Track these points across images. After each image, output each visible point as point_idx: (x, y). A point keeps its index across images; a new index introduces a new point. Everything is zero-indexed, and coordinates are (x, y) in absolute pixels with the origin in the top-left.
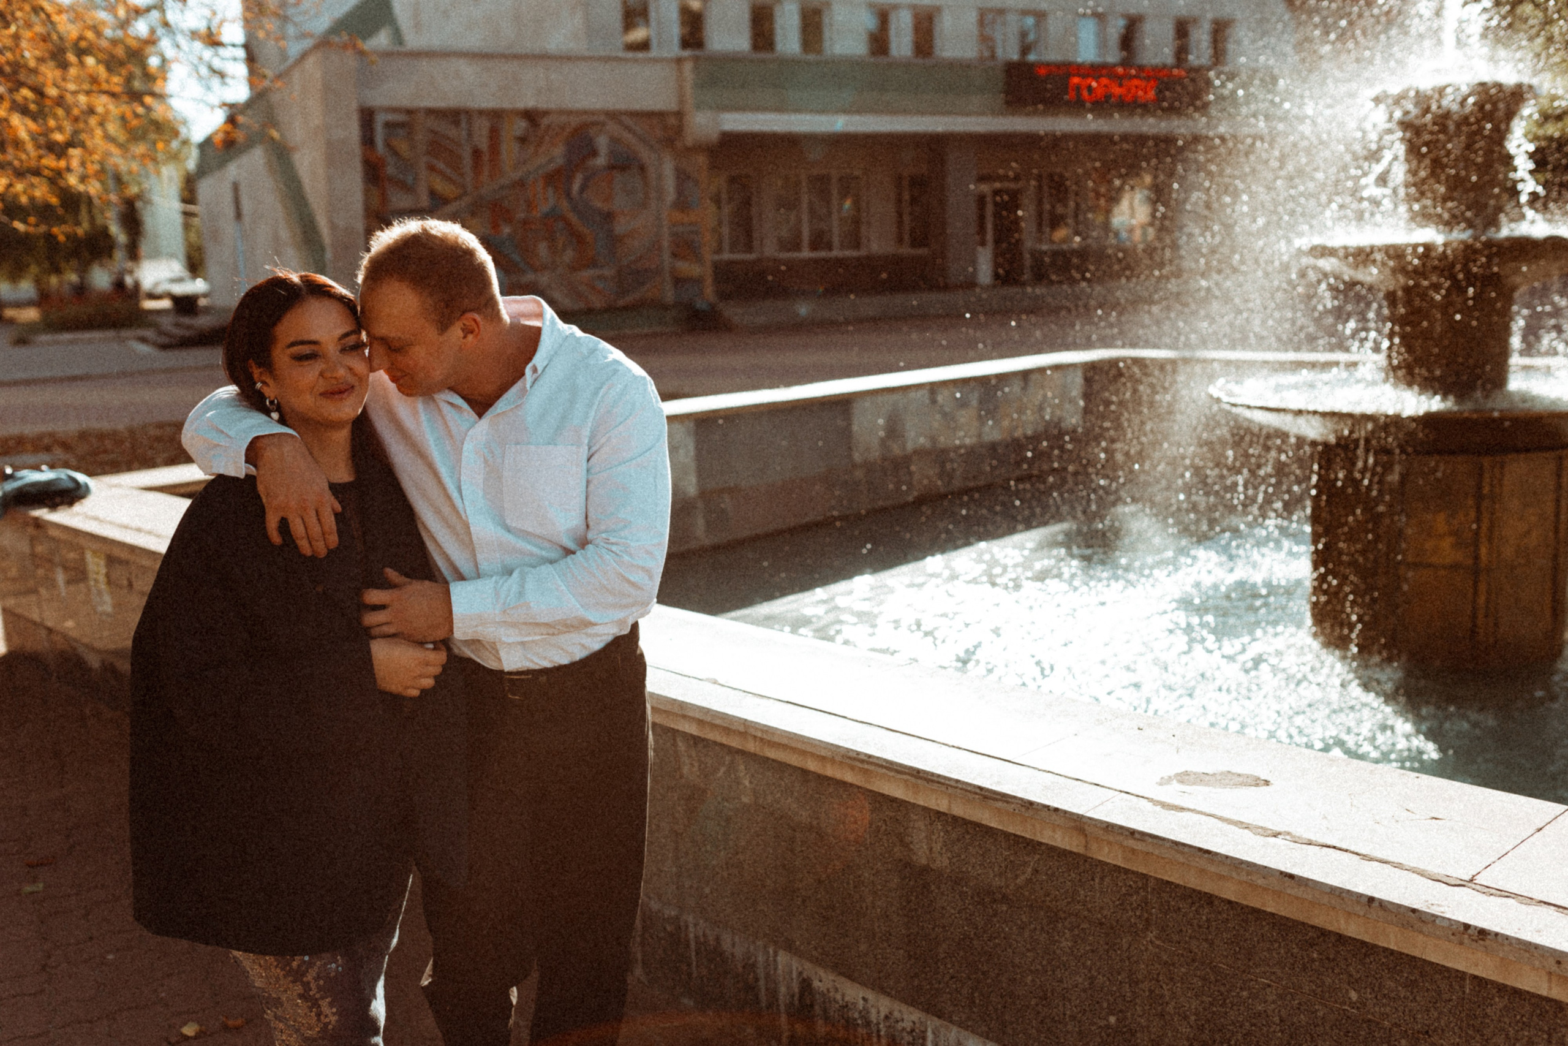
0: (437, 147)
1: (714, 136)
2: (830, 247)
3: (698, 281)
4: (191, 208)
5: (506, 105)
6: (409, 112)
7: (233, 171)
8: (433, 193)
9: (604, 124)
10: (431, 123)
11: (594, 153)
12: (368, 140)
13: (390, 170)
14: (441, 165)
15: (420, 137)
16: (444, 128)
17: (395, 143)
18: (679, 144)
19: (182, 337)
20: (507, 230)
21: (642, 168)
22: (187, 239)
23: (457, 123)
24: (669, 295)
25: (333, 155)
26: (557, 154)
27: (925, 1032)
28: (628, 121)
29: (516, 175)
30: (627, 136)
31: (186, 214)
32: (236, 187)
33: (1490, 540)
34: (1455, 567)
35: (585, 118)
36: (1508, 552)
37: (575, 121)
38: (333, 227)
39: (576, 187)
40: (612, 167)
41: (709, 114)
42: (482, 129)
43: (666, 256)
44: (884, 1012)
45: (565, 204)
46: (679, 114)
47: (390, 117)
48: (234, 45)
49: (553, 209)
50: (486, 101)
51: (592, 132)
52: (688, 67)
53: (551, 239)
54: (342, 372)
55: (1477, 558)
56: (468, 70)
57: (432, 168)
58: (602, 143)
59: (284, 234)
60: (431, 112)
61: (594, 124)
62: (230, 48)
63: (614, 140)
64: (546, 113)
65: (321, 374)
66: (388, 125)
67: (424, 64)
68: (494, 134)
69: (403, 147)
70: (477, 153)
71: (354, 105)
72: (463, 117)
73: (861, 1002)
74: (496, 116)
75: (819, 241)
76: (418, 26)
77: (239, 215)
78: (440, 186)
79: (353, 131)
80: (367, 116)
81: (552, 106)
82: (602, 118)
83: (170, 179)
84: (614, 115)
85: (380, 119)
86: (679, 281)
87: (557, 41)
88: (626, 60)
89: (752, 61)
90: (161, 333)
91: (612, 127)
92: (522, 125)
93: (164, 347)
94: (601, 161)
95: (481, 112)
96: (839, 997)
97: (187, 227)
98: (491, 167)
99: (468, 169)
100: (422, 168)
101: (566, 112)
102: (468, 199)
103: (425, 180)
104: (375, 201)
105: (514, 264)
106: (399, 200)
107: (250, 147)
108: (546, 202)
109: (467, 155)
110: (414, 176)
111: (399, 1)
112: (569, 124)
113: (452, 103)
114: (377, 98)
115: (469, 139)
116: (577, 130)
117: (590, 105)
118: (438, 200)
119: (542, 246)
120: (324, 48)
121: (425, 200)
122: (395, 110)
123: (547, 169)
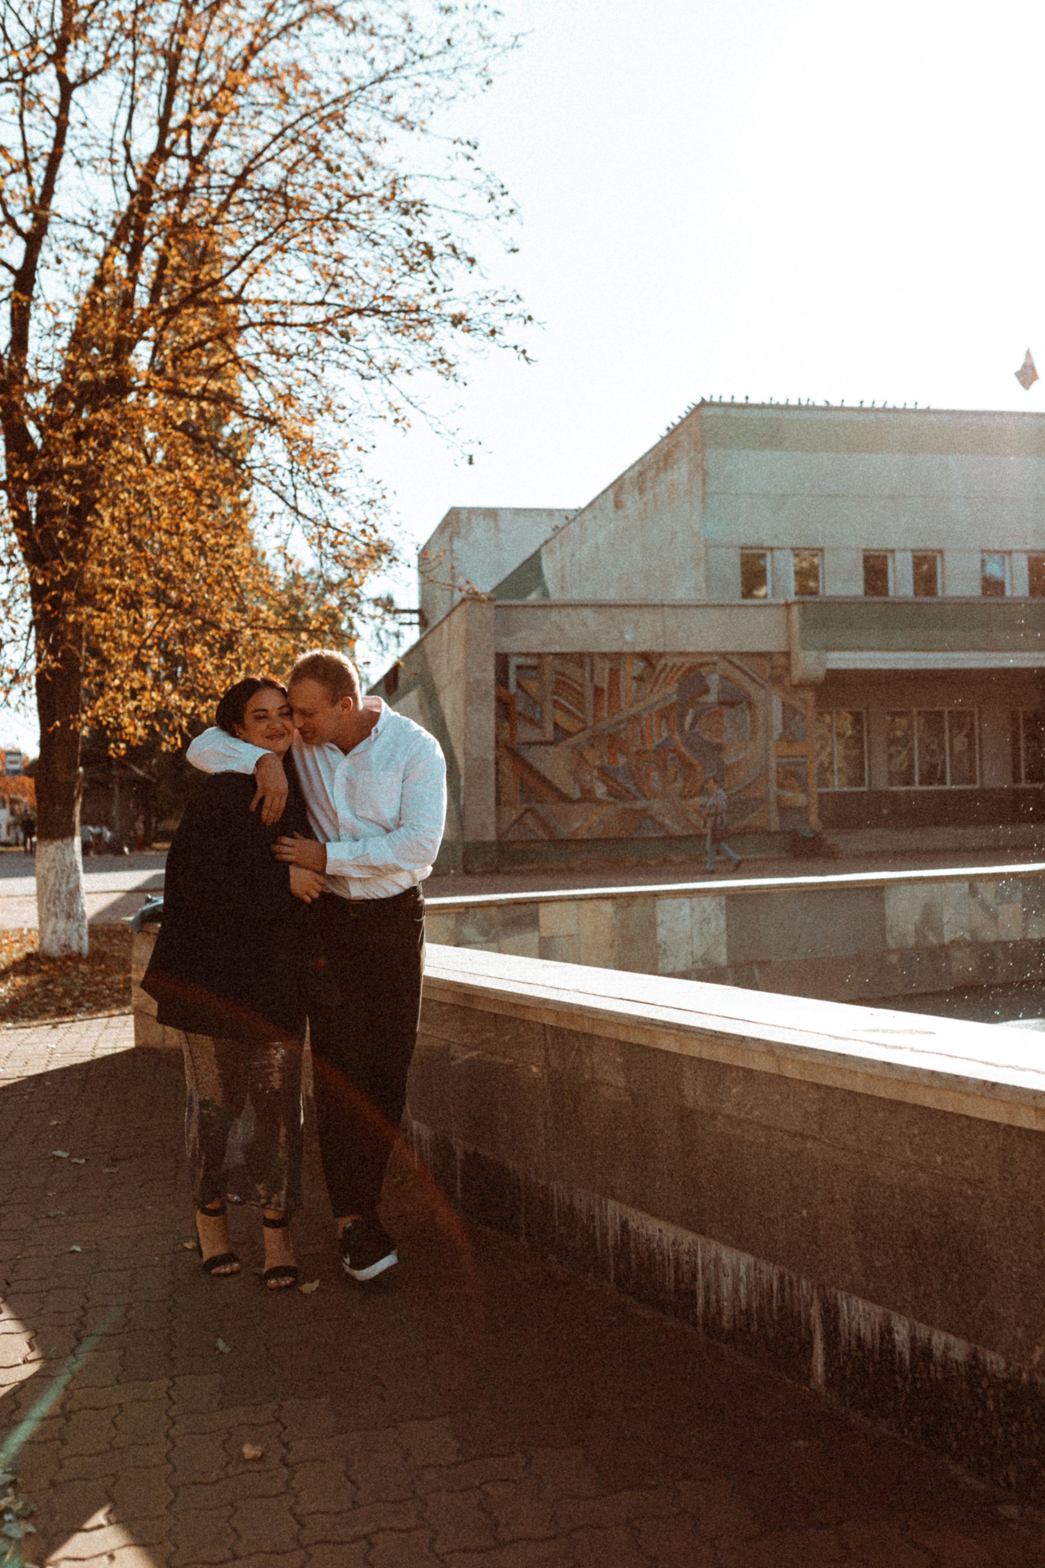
0: (562, 684)
1: (821, 673)
2: (942, 781)
3: (803, 810)
5: (625, 648)
6: (539, 656)
8: (557, 726)
9: (715, 664)
10: (558, 664)
11: (707, 691)
12: (502, 680)
13: (520, 707)
14: (562, 701)
15: (549, 677)
16: (570, 669)
17: (526, 683)
18: (786, 682)
20: (622, 760)
21: (750, 705)
23: (581, 666)
24: (775, 822)
25: (471, 693)
26: (671, 691)
27: (696, 1251)
28: (737, 661)
29: (633, 711)
30: (737, 675)
35: (699, 660)
37: (689, 661)
38: (466, 753)
39: (689, 719)
40: (721, 703)
41: (814, 653)
42: (604, 669)
43: (774, 788)
44: (672, 1238)
45: (677, 737)
46: (788, 654)
47: (522, 661)
48: (410, 612)
49: (666, 741)
50: (608, 645)
51: (704, 671)
52: (795, 610)
53: (663, 769)
54: (278, 726)
56: (592, 619)
57: (556, 703)
58: (713, 681)
60: (557, 655)
61: (702, 665)
62: (406, 615)
63: (724, 678)
64: (661, 655)
65: (268, 726)
66: (519, 667)
67: (554, 615)
68: (614, 673)
69: (532, 687)
70: (598, 691)
71: (492, 650)
72: (587, 660)
73: (658, 1234)
74: (617, 657)
75: (932, 775)
76: (562, 584)
78: (564, 721)
79: (490, 675)
80: (502, 660)
81: (668, 649)
82: (716, 658)
84: (724, 656)
85: (514, 662)
86: (784, 809)
87: (681, 594)
88: (741, 606)
89: (865, 603)
91: (723, 665)
92: (639, 666)
94: (712, 697)
95: (604, 655)
96: (644, 1231)
98: (610, 706)
99: (589, 706)
100: (548, 705)
101: (681, 654)
102: (588, 732)
103: (551, 716)
104: (506, 735)
105: (628, 791)
106: (527, 733)
107: (408, 690)
108: (659, 735)
109: (589, 692)
110: (541, 712)
111: (548, 567)
112: (683, 664)
113: (577, 648)
114: (511, 645)
115: (592, 678)
116: (691, 669)
117: (703, 647)
118: (562, 734)
119: (655, 775)
120: (468, 603)
121: (550, 735)
122: (527, 655)
123: (662, 704)
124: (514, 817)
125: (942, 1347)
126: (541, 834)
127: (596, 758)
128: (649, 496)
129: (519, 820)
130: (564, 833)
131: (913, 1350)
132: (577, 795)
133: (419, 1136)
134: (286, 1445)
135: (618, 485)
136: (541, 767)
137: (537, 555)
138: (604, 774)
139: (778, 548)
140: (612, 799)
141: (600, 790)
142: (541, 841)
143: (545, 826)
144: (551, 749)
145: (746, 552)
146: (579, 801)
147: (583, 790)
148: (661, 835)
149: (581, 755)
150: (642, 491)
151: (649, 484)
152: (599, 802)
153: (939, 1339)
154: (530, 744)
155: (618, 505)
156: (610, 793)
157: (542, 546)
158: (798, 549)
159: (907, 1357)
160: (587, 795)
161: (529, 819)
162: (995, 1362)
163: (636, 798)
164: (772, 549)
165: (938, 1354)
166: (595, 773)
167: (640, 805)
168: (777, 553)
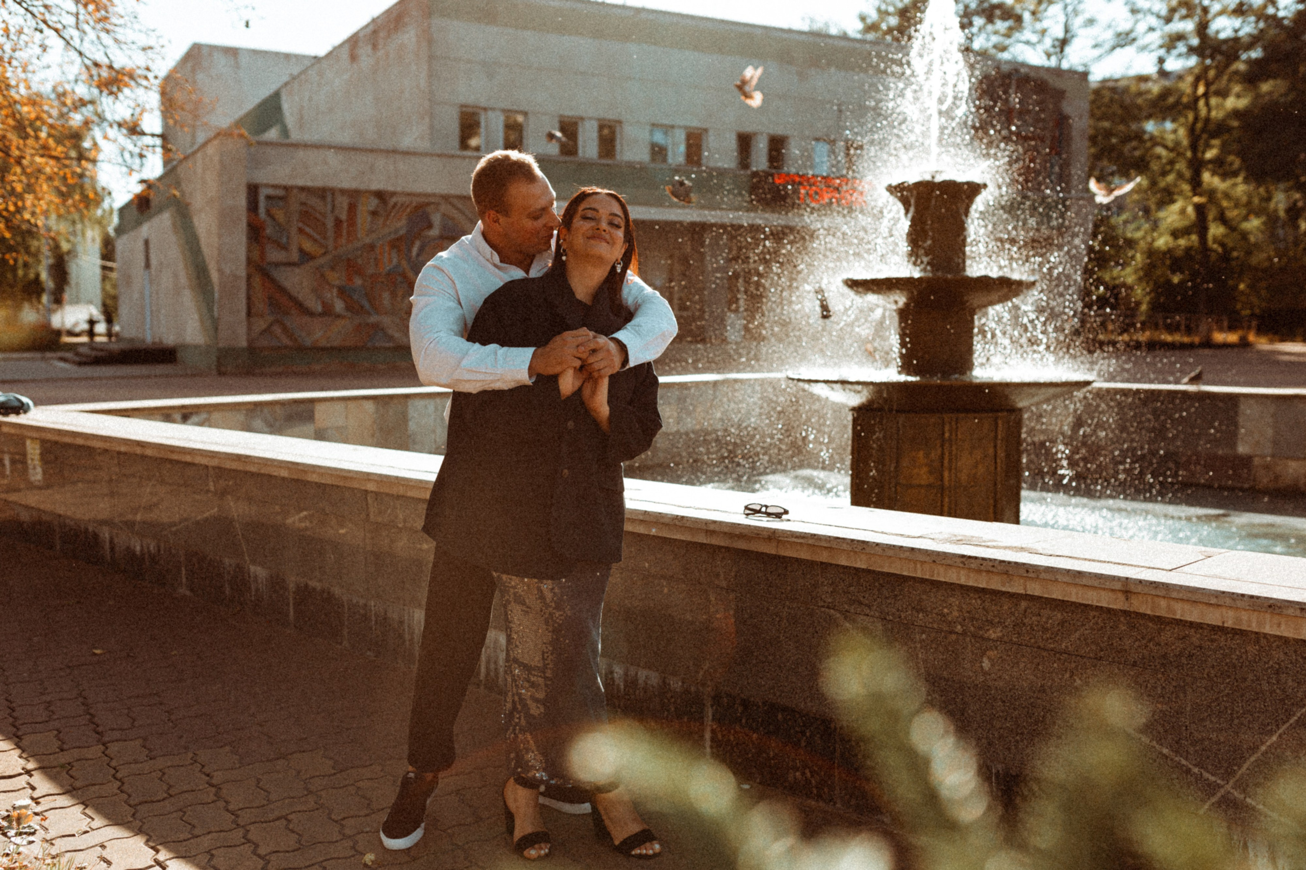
0: (306, 215)
4: (109, 264)
5: (362, 187)
6: (286, 188)
7: (145, 230)
8: (301, 250)
9: (438, 204)
10: (303, 197)
11: (430, 226)
12: (253, 206)
13: (268, 231)
14: (308, 230)
15: (295, 206)
16: (314, 201)
17: (274, 211)
19: (96, 357)
20: (358, 281)
22: (103, 289)
23: (323, 198)
25: (225, 218)
26: (400, 225)
28: (455, 201)
29: (368, 240)
30: (454, 213)
31: (104, 268)
32: (147, 243)
33: (950, 470)
34: (930, 486)
35: (423, 200)
36: (963, 477)
37: (416, 201)
38: (220, 271)
39: (415, 251)
40: (442, 236)
42: (343, 202)
45: (404, 263)
47: (271, 192)
48: (153, 135)
49: (396, 267)
50: (347, 183)
51: (430, 209)
53: (393, 290)
55: (942, 480)
56: (333, 159)
57: (301, 231)
58: (436, 219)
59: (183, 280)
60: (303, 189)
61: (428, 204)
62: (149, 138)
63: (445, 217)
64: (393, 194)
66: (269, 197)
67: (301, 153)
68: (352, 208)
69: (280, 216)
70: (338, 222)
71: (244, 181)
72: (329, 194)
74: (354, 195)
76: (301, 125)
77: (148, 265)
78: (308, 246)
79: (242, 201)
80: (253, 190)
81: (399, 189)
82: (439, 200)
83: (93, 240)
84: (446, 198)
85: (263, 193)
87: (407, 142)
88: (459, 157)
89: (559, 162)
90: (77, 354)
91: (444, 208)
92: (374, 203)
93: (80, 364)
94: (435, 233)
95: (343, 192)
97: (104, 278)
98: (349, 233)
99: (330, 233)
100: (294, 231)
101: (409, 194)
102: (329, 257)
103: (297, 241)
104: (256, 255)
105: (362, 307)
106: (275, 255)
107: (160, 210)
108: (390, 261)
109: (330, 223)
110: (288, 238)
111: (288, 107)
112: (411, 202)
113: (319, 183)
114: (262, 176)
115: (333, 211)
116: (417, 208)
117: (429, 189)
118: (306, 257)
119: (386, 295)
120: (220, 137)
121: (295, 256)
122: (275, 187)
123: (393, 236)
124: (264, 326)
125: (644, 678)
126: (286, 341)
127: (336, 278)
128: (380, 53)
129: (267, 331)
130: (308, 342)
131: (626, 681)
132: (320, 309)
133: (256, 577)
134: (208, 775)
135: (353, 41)
136: (287, 284)
137: (276, 95)
138: (343, 292)
139: (491, 109)
140: (349, 314)
141: (339, 306)
142: (286, 347)
143: (291, 336)
144: (297, 270)
145: (464, 109)
146: (320, 315)
147: (324, 304)
148: (391, 345)
149: (322, 276)
150: (375, 47)
151: (381, 42)
152: (338, 316)
153: (642, 674)
154: (277, 265)
155: (353, 58)
156: (348, 308)
157: (282, 87)
158: (509, 111)
159: (622, 687)
160: (328, 311)
161: (277, 330)
162: (676, 684)
163: (369, 314)
164: (485, 109)
165: (641, 682)
166: (335, 291)
167: (373, 319)
168: (490, 113)
